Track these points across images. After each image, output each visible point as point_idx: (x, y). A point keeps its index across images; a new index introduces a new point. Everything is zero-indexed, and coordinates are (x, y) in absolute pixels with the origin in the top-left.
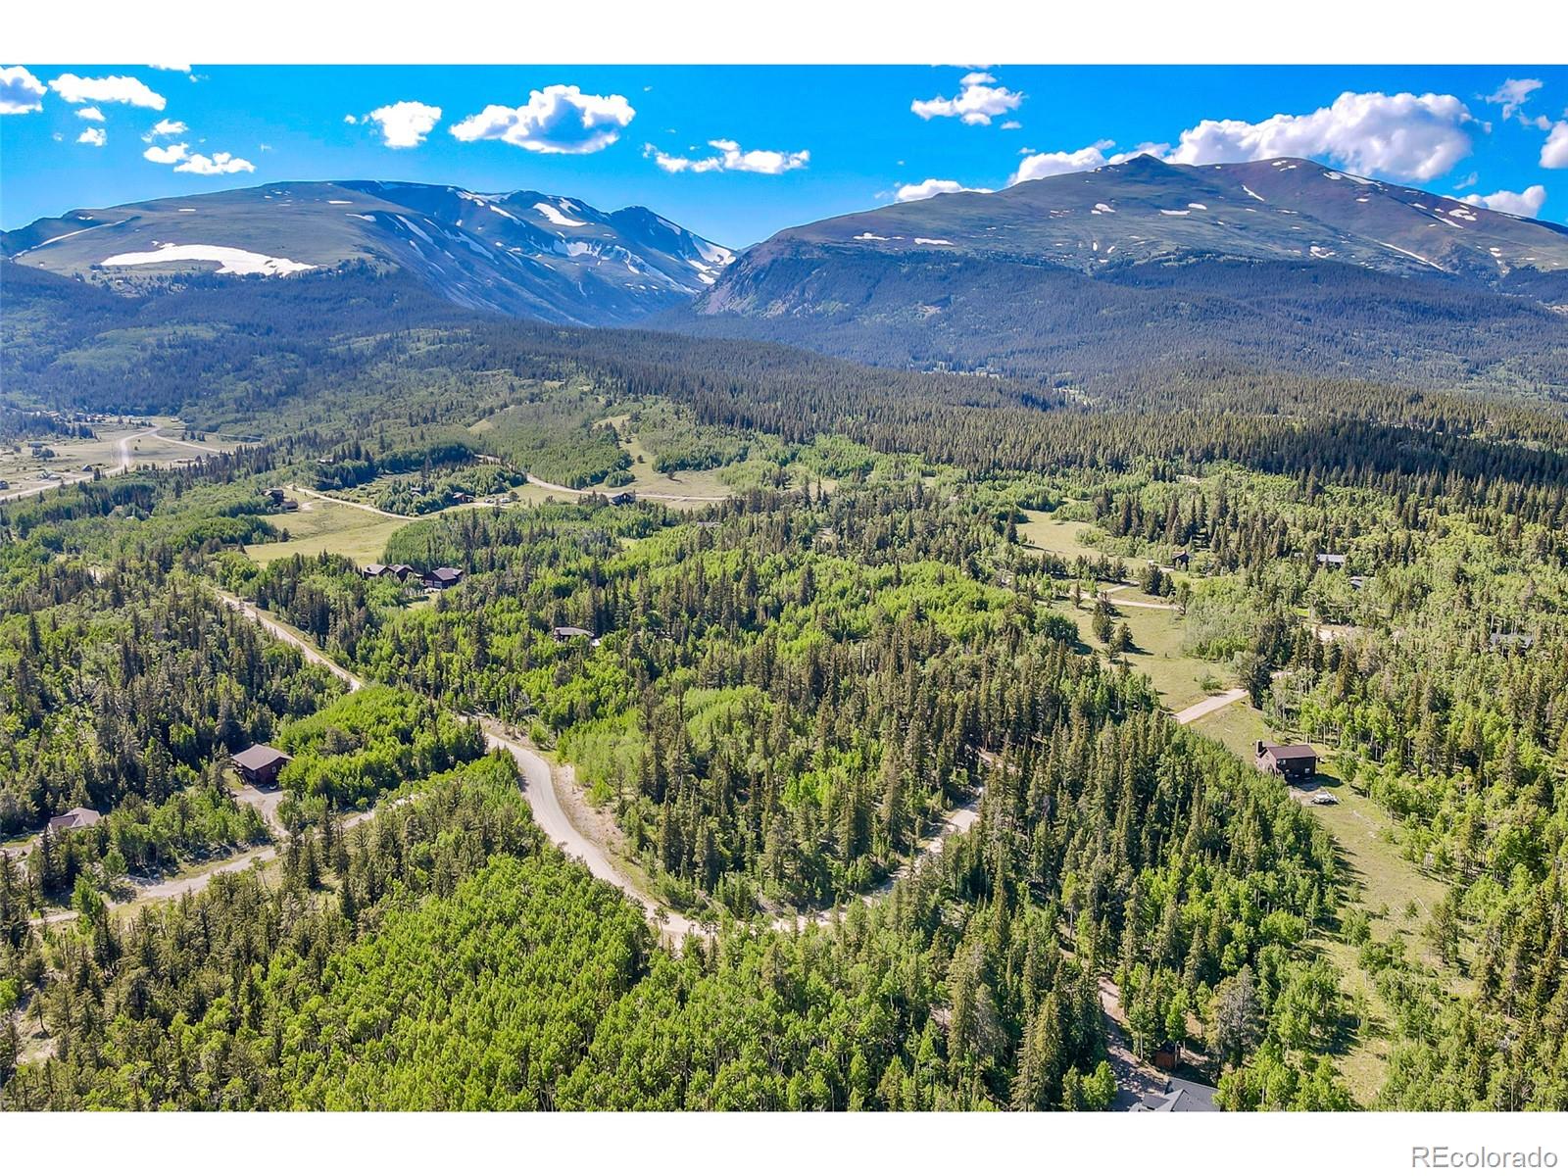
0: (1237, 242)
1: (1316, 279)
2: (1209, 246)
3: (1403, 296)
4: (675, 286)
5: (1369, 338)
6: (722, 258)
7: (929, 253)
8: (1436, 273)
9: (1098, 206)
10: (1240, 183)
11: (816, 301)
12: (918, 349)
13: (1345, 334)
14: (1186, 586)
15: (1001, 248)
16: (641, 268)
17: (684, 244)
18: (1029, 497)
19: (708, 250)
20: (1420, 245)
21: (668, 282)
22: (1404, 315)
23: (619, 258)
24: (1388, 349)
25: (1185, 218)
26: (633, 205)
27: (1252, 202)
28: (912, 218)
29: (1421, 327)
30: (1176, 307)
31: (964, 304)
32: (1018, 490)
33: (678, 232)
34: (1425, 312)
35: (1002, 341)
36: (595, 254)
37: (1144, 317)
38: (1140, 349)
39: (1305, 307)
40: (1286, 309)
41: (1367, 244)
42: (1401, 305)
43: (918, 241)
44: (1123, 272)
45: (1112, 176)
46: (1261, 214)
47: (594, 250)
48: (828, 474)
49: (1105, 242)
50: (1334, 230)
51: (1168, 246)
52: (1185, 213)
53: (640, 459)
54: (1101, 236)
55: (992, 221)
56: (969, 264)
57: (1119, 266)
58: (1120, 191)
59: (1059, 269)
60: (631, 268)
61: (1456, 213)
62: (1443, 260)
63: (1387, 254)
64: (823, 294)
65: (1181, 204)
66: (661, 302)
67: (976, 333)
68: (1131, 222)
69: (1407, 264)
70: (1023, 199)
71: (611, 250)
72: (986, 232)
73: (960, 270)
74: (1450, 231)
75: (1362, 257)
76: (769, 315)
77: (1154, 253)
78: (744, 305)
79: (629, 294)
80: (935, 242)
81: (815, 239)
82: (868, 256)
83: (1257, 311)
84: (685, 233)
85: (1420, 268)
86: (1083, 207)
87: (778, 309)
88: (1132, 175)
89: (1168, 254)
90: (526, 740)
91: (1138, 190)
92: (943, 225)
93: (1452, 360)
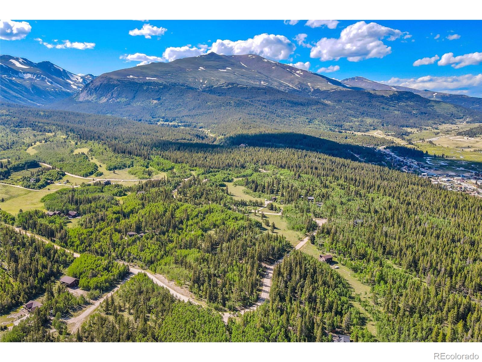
0: (241, 80)
1: (266, 93)
2: (233, 81)
3: (289, 99)
4: (64, 89)
5: (282, 112)
6: (78, 79)
7: (151, 83)
8: (295, 90)
9: (200, 68)
10: (239, 61)
11: (117, 98)
12: (153, 114)
13: (276, 111)
14: (279, 208)
15: (173, 81)
16: (51, 83)
17: (64, 74)
18: (224, 178)
19: (72, 76)
20: (290, 82)
21: (61, 88)
22: (290, 105)
23: (43, 79)
24: (288, 115)
25: (226, 72)
26: (45, 61)
27: (243, 67)
28: (144, 71)
29: (295, 108)
30: (230, 103)
31: (165, 100)
32: (220, 176)
33: (62, 70)
34: (295, 104)
35: (179, 112)
36: (34, 78)
37: (221, 106)
38: (222, 116)
39: (264, 102)
40: (259, 103)
41: (276, 81)
42: (289, 101)
43: (147, 78)
44: (211, 90)
45: (203, 58)
46: (247, 71)
47: (33, 76)
48: (162, 170)
49: (204, 79)
50: (267, 76)
51: (222, 81)
52: (225, 70)
53: (100, 166)
54: (202, 78)
55: (169, 72)
56: (165, 87)
57: (209, 87)
58: (206, 63)
59: (192, 88)
60: (48, 83)
61: (298, 72)
62: (296, 86)
63: (281, 84)
64: (118, 96)
65: (224, 68)
66: (60, 95)
67: (170, 109)
68: (211, 73)
69: (287, 87)
70: (178, 65)
71: (40, 77)
72: (168, 76)
73: (162, 89)
74: (297, 78)
75: (275, 85)
76: (101, 102)
77: (219, 84)
78: (93, 98)
79: (48, 92)
80: (153, 79)
81: (114, 77)
82: (132, 83)
83: (252, 104)
84: (64, 70)
85: (290, 88)
86: (196, 68)
87: (104, 100)
88: (209, 58)
89: (223, 84)
90: (137, 267)
91: (212, 63)
92: (154, 73)
93: (304, 118)
